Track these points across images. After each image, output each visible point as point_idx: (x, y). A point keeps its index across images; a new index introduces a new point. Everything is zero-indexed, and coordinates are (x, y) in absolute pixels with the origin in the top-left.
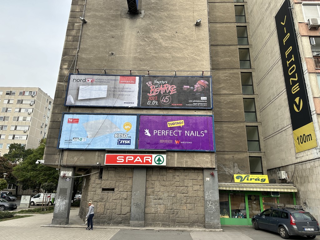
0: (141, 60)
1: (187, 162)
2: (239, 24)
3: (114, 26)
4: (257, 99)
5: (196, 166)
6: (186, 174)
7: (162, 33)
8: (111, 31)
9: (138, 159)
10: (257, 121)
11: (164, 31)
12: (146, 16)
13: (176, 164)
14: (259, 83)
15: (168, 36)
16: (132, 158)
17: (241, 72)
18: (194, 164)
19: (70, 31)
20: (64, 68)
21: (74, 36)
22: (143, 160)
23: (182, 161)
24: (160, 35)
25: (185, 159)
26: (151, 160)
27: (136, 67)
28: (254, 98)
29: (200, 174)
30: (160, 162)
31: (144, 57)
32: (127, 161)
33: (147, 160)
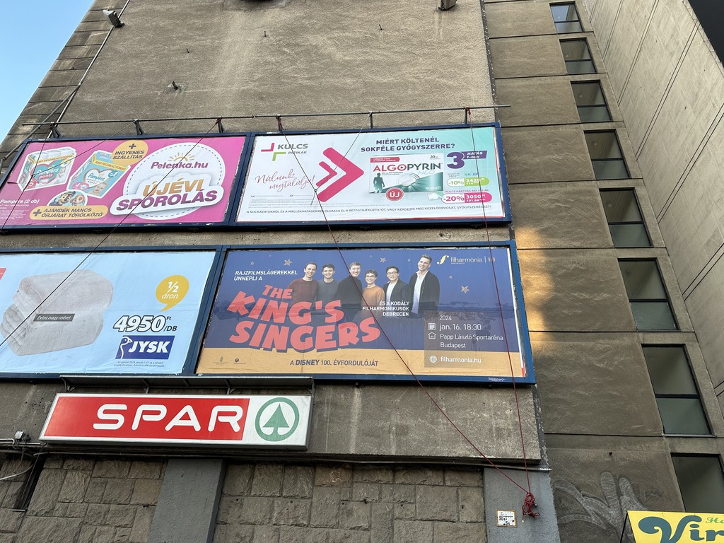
0: (262, 98)
1: (406, 434)
2: (577, 78)
3: (198, 29)
4: (666, 260)
5: (445, 451)
6: (401, 493)
7: (336, 34)
8: (186, 38)
9: (186, 417)
10: (678, 328)
11: (343, 29)
14: (663, 212)
15: (353, 39)
16: (158, 413)
17: (601, 190)
18: (435, 442)
19: (71, 49)
20: (20, 132)
21: (81, 59)
22: (204, 420)
23: (382, 428)
24: (330, 39)
25: (396, 419)
26: (242, 423)
28: (654, 260)
29: (469, 492)
30: (281, 431)
31: (271, 91)
32: (135, 426)
33: (222, 419)
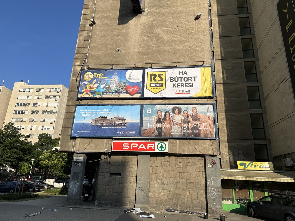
0: (145, 54)
1: (189, 149)
2: (241, 16)
5: (197, 153)
7: (164, 28)
8: (117, 29)
9: (142, 146)
10: (261, 109)
11: (166, 26)
12: (149, 14)
13: (178, 151)
14: (263, 71)
15: (169, 31)
16: (136, 145)
17: (244, 62)
19: (81, 32)
20: (77, 65)
21: (85, 36)
22: (146, 147)
23: (184, 148)
24: (162, 30)
25: (187, 146)
26: (154, 147)
27: (140, 60)
28: (258, 87)
29: (202, 161)
31: (147, 52)
32: (132, 148)
33: (150, 147)
